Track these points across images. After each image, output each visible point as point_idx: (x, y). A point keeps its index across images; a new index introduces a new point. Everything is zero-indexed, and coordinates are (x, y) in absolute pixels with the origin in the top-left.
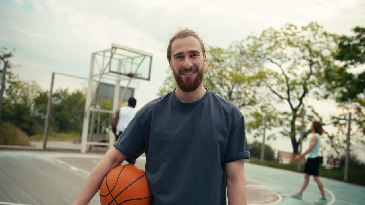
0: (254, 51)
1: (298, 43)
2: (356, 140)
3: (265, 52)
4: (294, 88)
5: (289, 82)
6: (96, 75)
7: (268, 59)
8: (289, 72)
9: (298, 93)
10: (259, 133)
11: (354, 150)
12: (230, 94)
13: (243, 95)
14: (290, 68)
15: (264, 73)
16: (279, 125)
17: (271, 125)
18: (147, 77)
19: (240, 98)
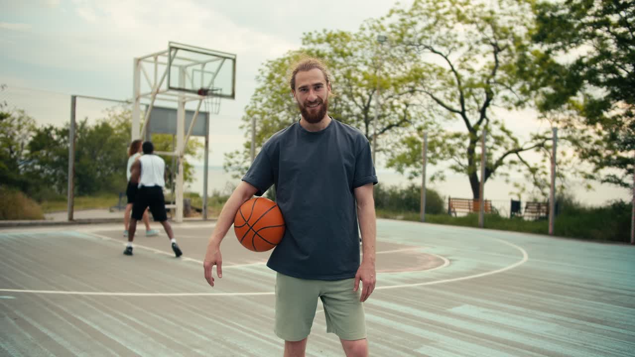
0: (402, 36)
1: (474, 16)
2: (572, 171)
3: (419, 36)
4: (471, 93)
5: (463, 84)
6: (145, 96)
7: (427, 47)
8: (462, 67)
9: (477, 101)
10: (417, 170)
11: (569, 187)
12: (366, 109)
13: (388, 111)
14: (462, 59)
15: (421, 71)
16: (448, 155)
17: (437, 156)
18: (229, 93)
19: (384, 116)
